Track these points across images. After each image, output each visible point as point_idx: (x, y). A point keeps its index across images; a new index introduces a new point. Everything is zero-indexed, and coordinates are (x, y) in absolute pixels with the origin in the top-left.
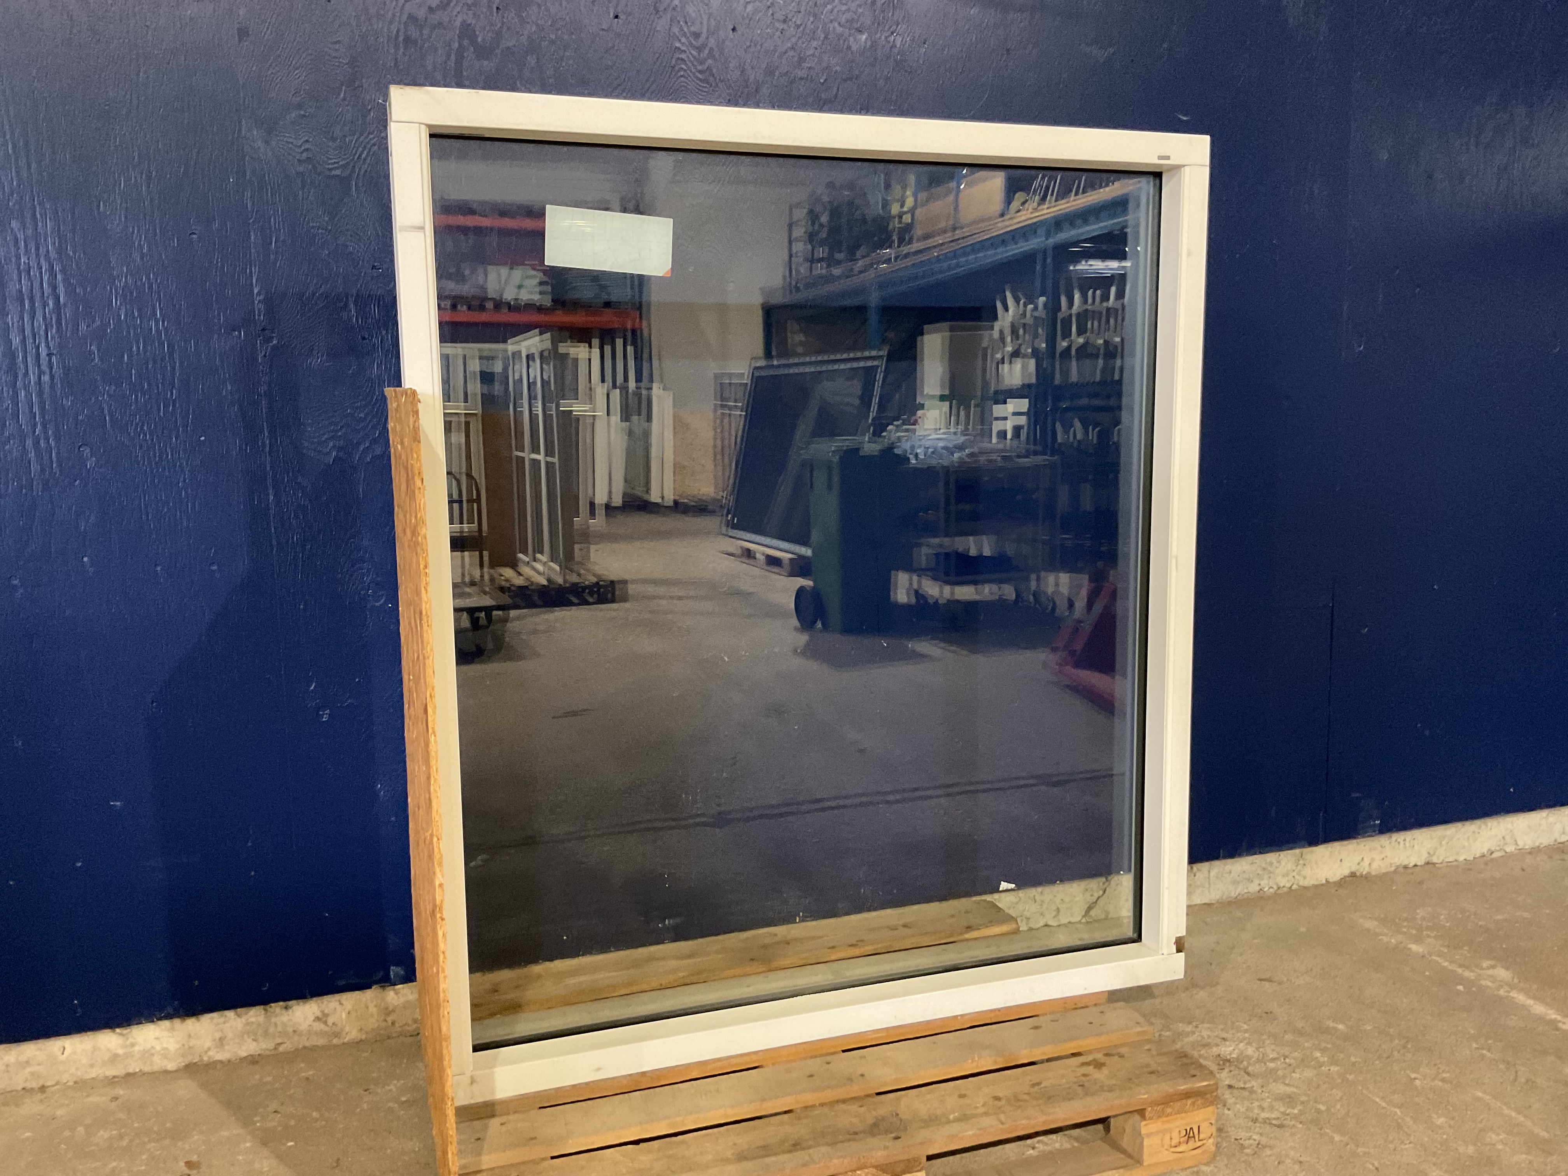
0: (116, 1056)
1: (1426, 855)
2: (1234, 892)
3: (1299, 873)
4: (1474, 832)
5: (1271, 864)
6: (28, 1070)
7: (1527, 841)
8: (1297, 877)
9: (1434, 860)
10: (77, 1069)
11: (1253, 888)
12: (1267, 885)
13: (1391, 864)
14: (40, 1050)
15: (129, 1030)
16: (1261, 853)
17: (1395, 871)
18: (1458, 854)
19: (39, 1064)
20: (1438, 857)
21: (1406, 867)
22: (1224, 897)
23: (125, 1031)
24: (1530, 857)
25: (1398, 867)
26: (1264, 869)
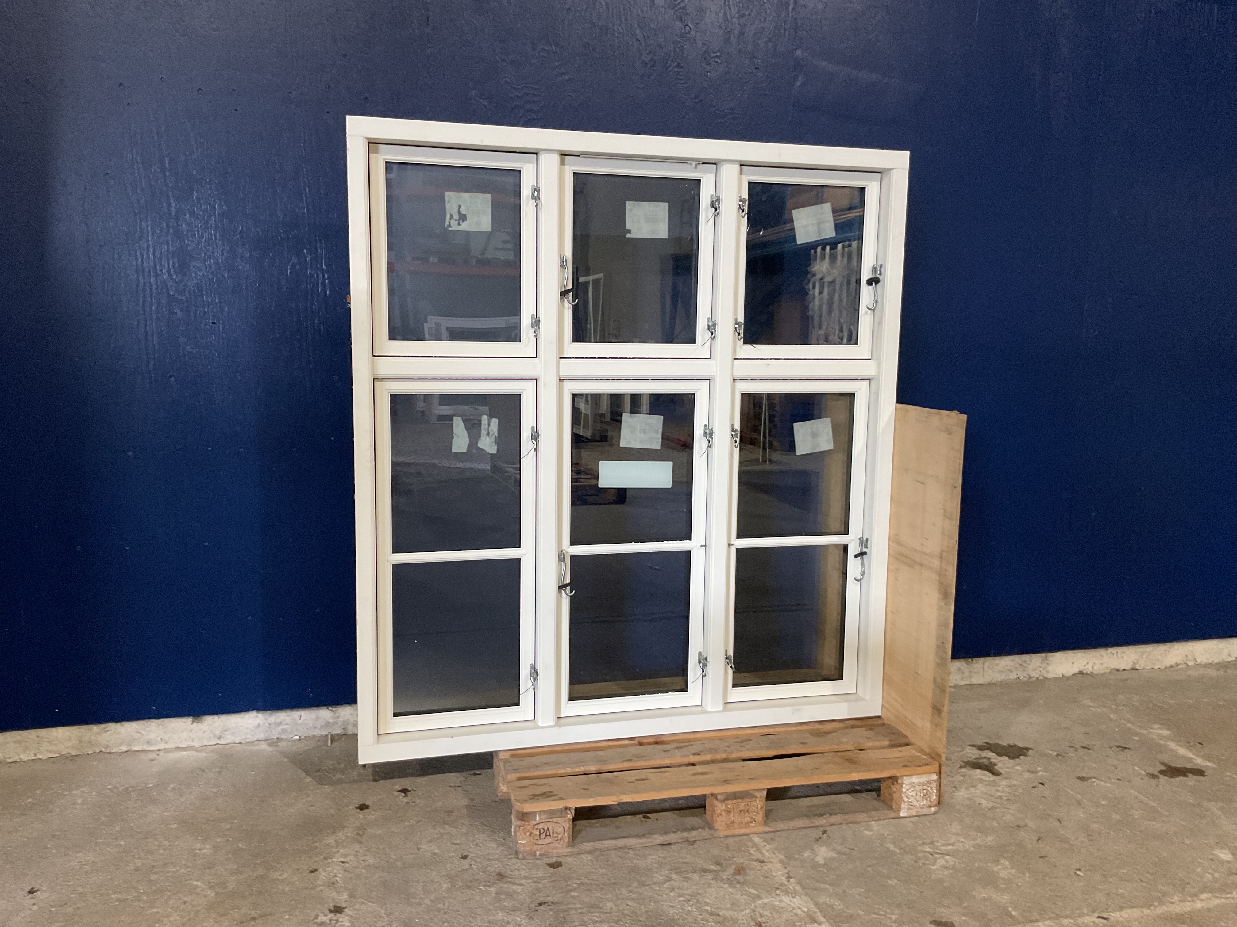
0: (328, 723)
1: (1132, 663)
2: (1000, 678)
3: (1044, 668)
4: (1165, 651)
5: (1025, 662)
6: (282, 727)
7: (1202, 659)
8: (1042, 671)
9: (1137, 668)
10: (307, 729)
11: (1013, 676)
12: (1023, 675)
13: (1107, 667)
14: (288, 716)
15: (336, 709)
16: (1018, 654)
17: (1110, 673)
18: (1154, 664)
19: (287, 724)
20: (1140, 666)
21: (1118, 670)
22: (993, 681)
23: (334, 709)
24: (1203, 669)
25: (1111, 669)
26: (1021, 665)
